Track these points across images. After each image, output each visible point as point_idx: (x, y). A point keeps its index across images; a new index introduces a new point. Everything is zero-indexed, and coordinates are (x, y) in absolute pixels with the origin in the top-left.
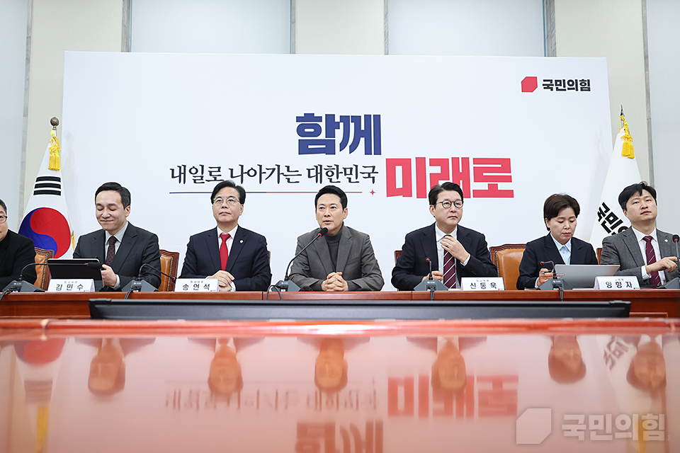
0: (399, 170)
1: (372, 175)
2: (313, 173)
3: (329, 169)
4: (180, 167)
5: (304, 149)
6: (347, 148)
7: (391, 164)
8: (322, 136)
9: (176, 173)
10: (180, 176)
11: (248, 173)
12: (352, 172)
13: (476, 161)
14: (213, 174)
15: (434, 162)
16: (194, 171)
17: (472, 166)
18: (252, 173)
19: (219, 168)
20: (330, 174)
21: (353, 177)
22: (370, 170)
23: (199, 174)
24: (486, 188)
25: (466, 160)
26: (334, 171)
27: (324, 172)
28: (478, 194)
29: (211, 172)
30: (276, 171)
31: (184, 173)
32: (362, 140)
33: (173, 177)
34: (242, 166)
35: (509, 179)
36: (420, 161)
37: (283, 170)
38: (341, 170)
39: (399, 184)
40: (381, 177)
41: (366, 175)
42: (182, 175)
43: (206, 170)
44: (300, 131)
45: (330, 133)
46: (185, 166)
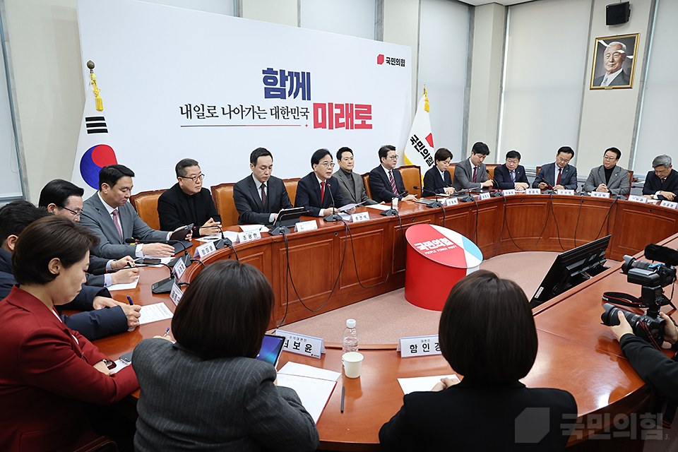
0: (320, 110)
1: (306, 114)
2: (274, 112)
3: (283, 110)
4: (187, 106)
5: (268, 95)
6: (292, 95)
7: (316, 106)
8: (278, 86)
9: (185, 111)
10: (187, 113)
11: (234, 111)
12: (295, 111)
13: (357, 106)
14: (211, 111)
15: (337, 106)
16: (197, 109)
17: (354, 109)
18: (236, 111)
19: (215, 107)
20: (283, 113)
21: (296, 115)
22: (305, 110)
23: (201, 111)
24: (360, 123)
25: (352, 105)
26: (286, 111)
27: (280, 111)
28: (358, 127)
29: (209, 110)
30: (252, 110)
31: (190, 111)
32: (301, 89)
33: (182, 114)
34: (230, 106)
35: (370, 118)
36: (331, 105)
37: (256, 109)
38: (289, 110)
39: (320, 121)
40: (311, 115)
41: (303, 114)
42: (189, 112)
43: (206, 108)
44: (265, 80)
45: (283, 84)
46: (190, 105)
